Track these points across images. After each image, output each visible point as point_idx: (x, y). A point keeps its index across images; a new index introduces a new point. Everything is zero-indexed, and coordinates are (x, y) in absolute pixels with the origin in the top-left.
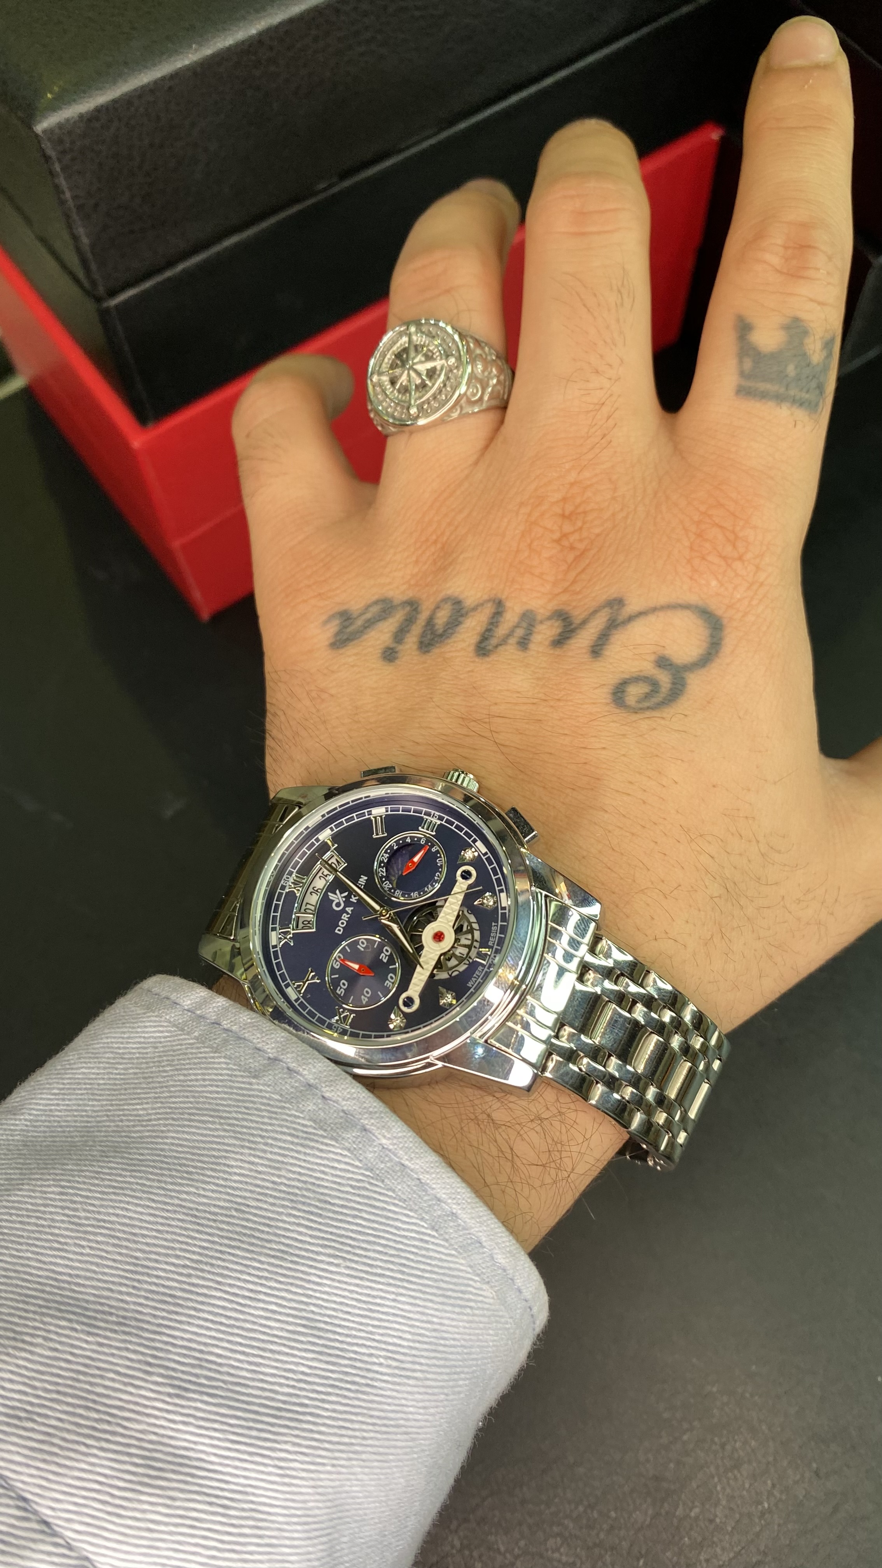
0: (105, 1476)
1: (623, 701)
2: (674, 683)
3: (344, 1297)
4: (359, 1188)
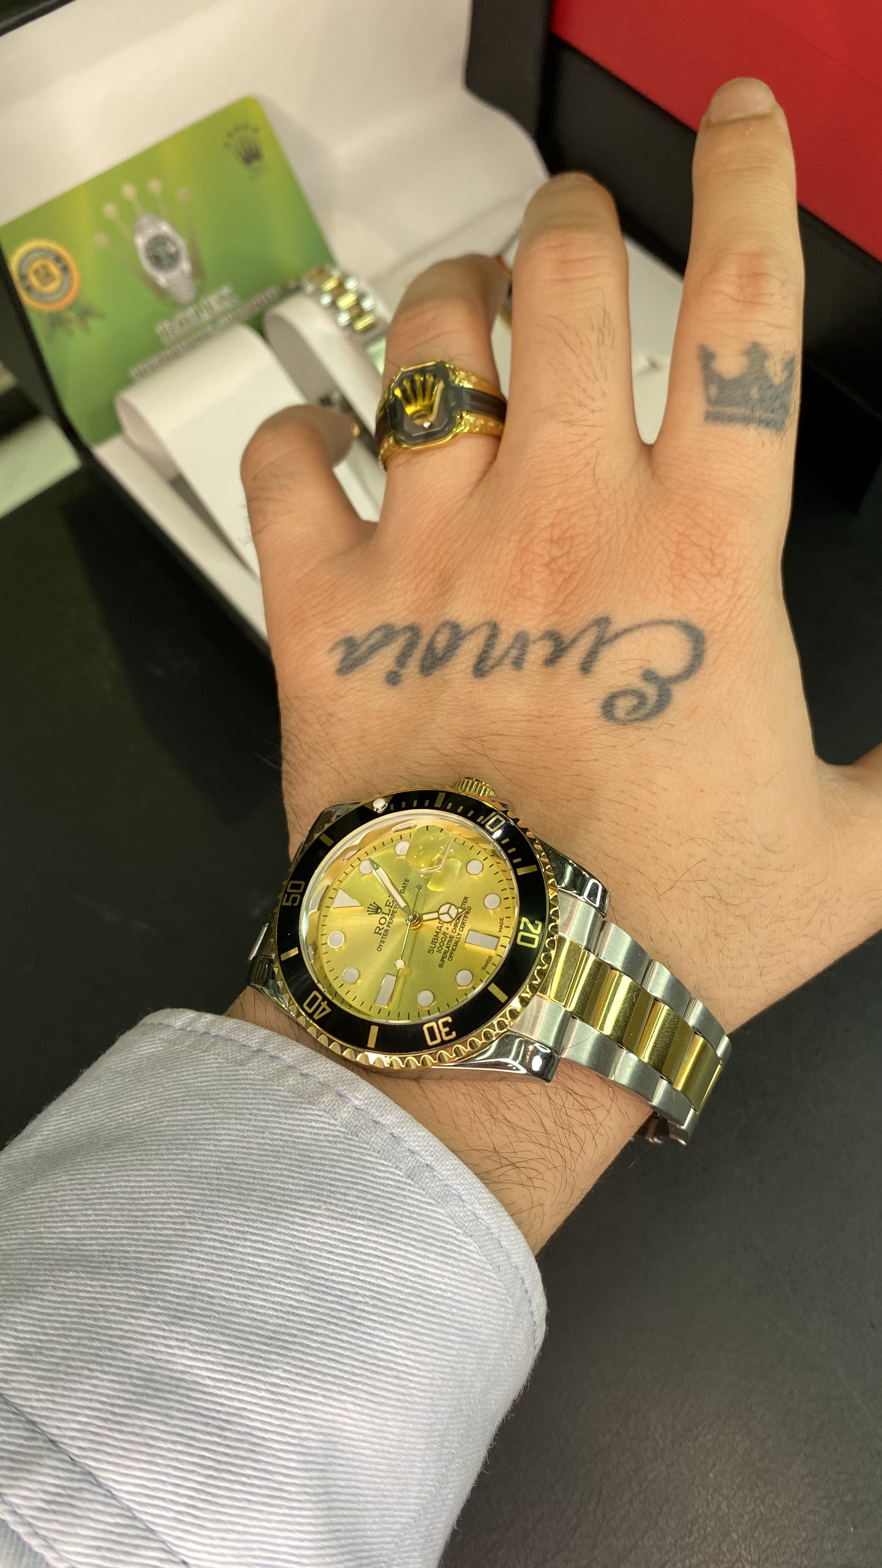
0: (108, 1396)
1: (613, 714)
2: (659, 695)
3: (327, 1237)
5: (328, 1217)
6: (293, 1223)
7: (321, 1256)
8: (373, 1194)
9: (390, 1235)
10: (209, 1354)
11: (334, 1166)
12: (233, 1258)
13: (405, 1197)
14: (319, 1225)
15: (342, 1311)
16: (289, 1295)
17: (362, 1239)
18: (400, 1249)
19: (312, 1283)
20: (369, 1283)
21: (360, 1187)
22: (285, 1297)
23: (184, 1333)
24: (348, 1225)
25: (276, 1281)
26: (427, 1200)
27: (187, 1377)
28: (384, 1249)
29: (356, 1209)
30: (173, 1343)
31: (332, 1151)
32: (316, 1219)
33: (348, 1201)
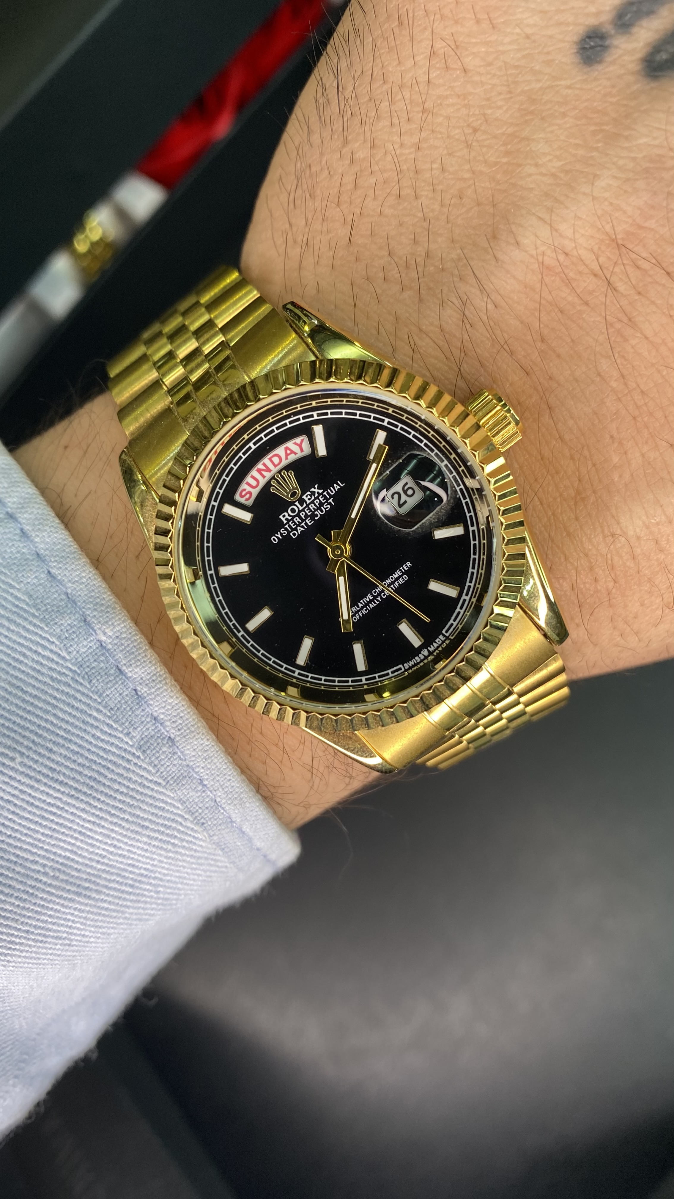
4: (59, 682)
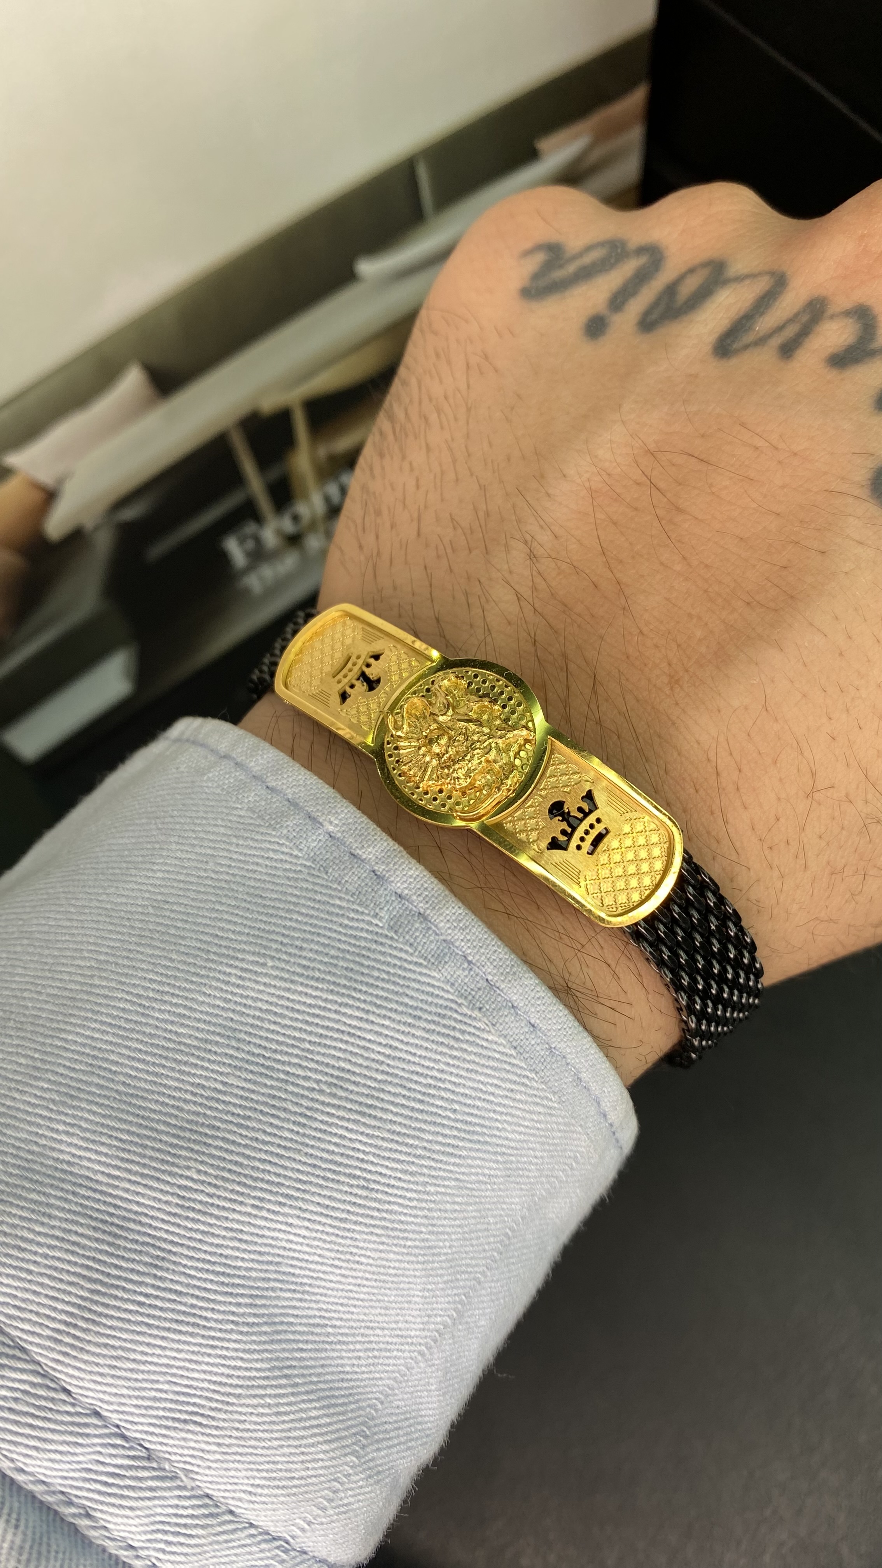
5: (276, 977)
6: (227, 983)
7: (261, 1028)
8: (339, 949)
9: (358, 1004)
10: (103, 1144)
11: (288, 911)
12: (146, 1024)
13: (383, 953)
14: (262, 988)
15: (285, 1100)
16: (215, 1076)
17: (320, 1007)
18: (372, 1022)
19: (247, 1061)
20: (327, 1065)
21: (322, 940)
22: (207, 1078)
23: (74, 1116)
24: (300, 989)
25: (198, 1057)
26: (415, 959)
27: (75, 1170)
28: (349, 1021)
29: (313, 969)
30: (61, 1127)
31: (290, 890)
32: (259, 979)
33: (305, 958)
